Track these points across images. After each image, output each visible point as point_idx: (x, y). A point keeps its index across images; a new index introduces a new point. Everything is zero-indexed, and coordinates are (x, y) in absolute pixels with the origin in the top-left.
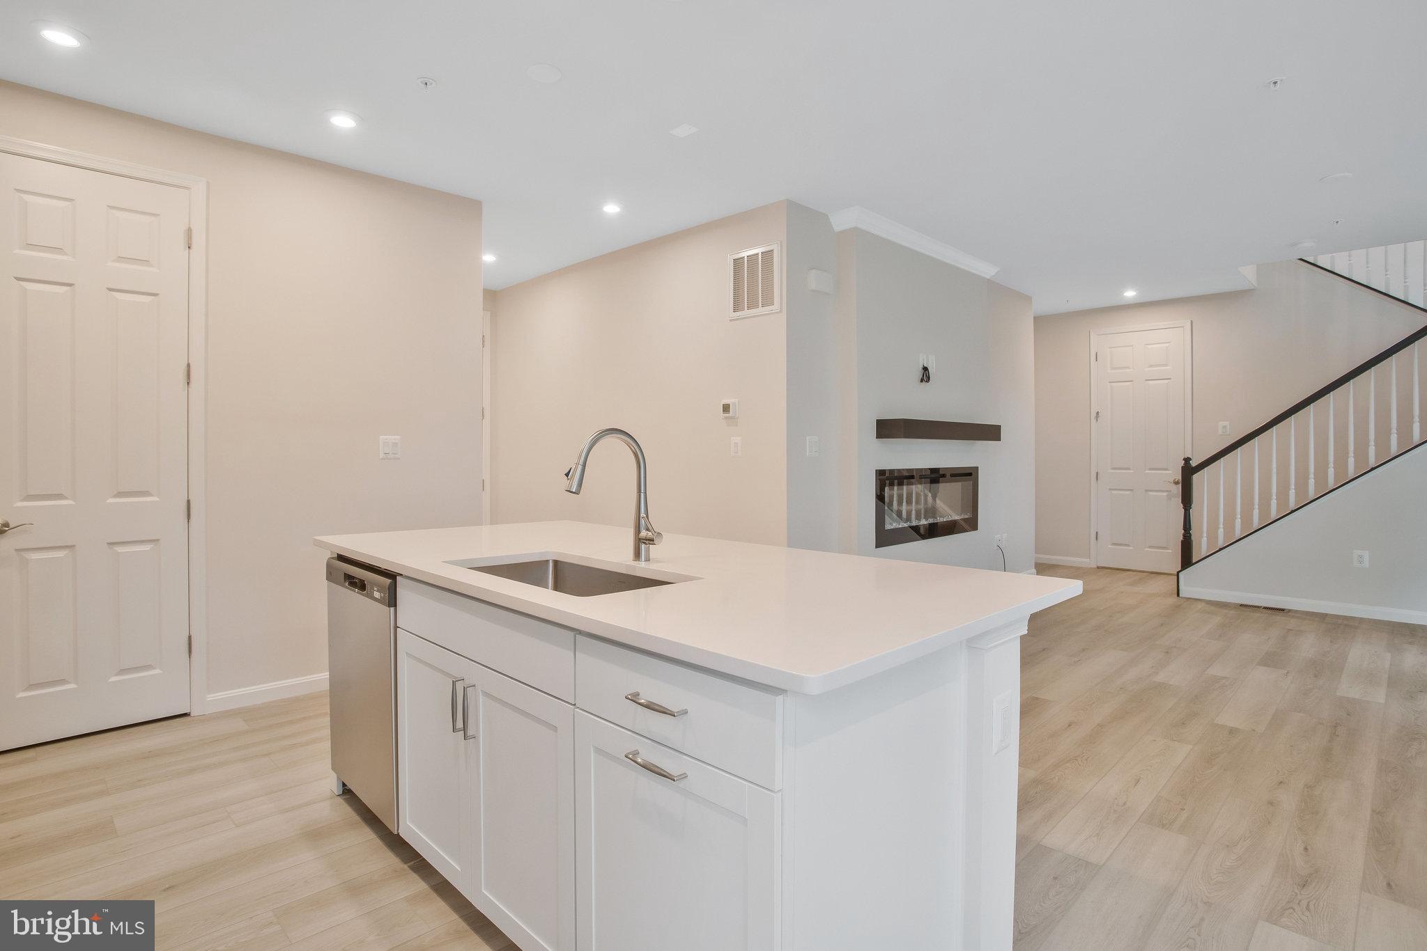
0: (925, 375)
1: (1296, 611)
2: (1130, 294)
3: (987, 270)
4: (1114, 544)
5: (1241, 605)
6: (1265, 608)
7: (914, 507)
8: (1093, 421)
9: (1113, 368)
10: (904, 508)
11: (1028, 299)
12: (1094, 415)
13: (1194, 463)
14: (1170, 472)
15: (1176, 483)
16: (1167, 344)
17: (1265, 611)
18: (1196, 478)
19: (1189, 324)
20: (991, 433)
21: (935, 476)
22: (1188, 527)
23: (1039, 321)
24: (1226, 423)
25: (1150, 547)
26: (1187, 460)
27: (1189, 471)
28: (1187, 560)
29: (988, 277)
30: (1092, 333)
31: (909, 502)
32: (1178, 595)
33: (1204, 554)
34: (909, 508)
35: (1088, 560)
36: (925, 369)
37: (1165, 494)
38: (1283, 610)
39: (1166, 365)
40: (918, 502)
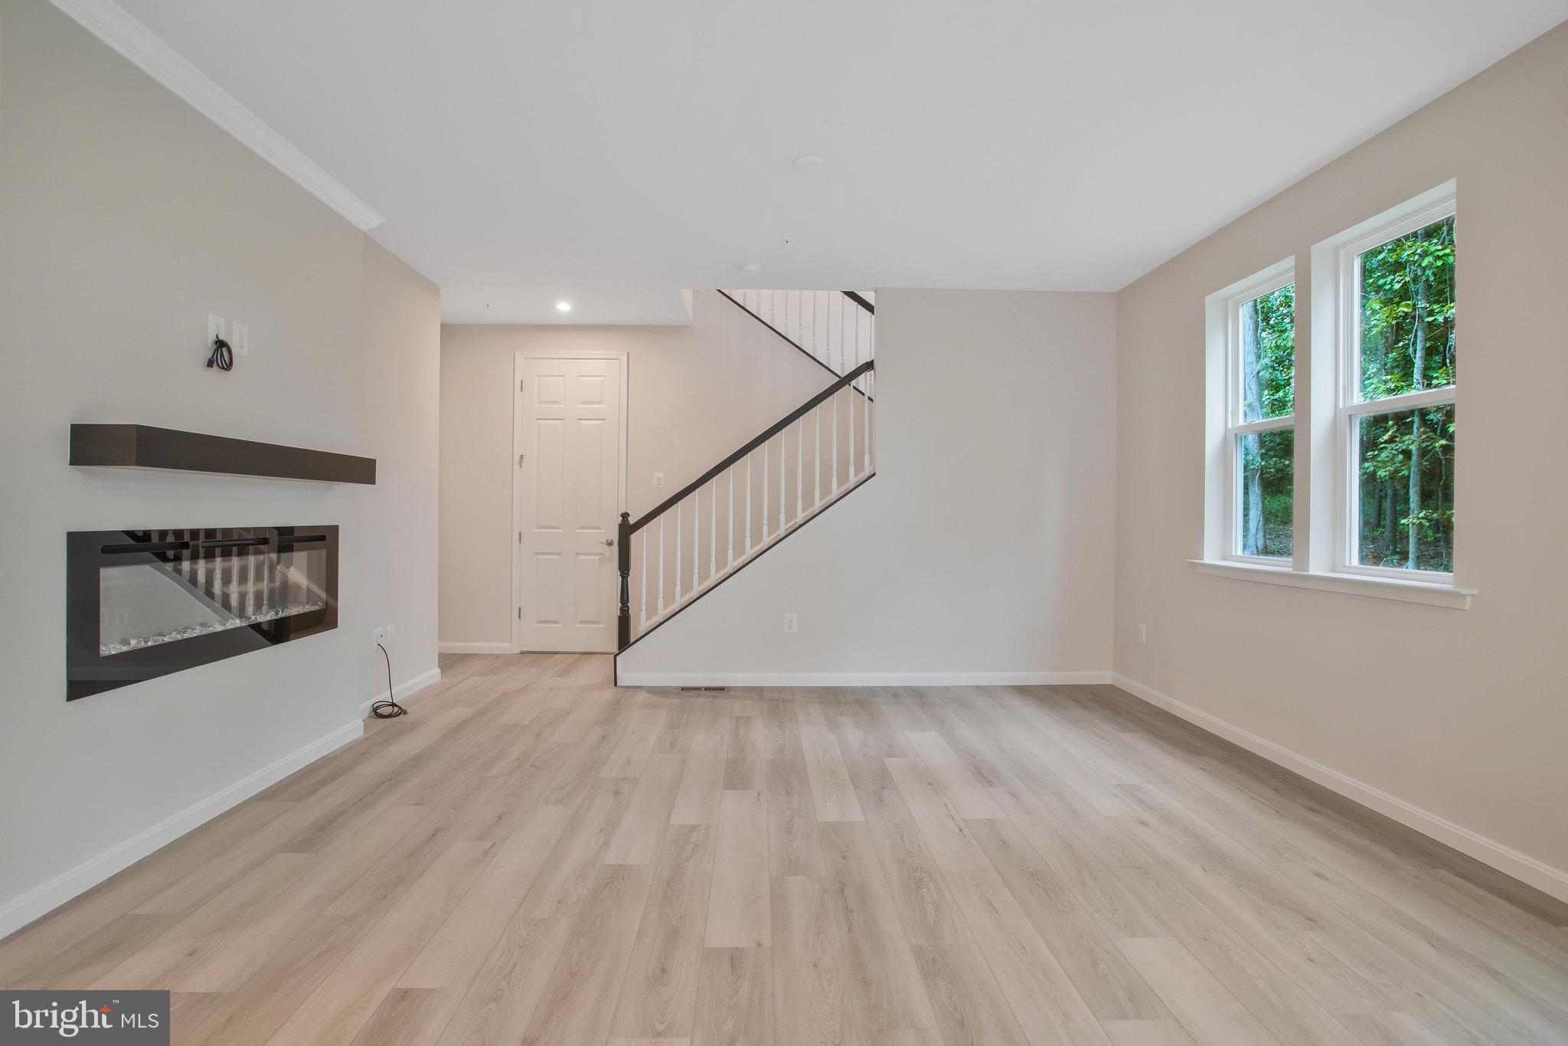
0: (221, 355)
1: (735, 689)
2: (564, 307)
3: (365, 217)
4: (540, 622)
5: (683, 689)
6: (707, 689)
7: (251, 587)
8: (516, 467)
9: (541, 402)
10: (234, 589)
11: (432, 289)
12: (517, 459)
13: (632, 520)
14: (603, 531)
15: (610, 544)
16: (602, 378)
17: (708, 693)
18: (634, 538)
19: (625, 356)
20: (360, 470)
21: (286, 540)
22: (625, 599)
23: (448, 331)
24: (661, 475)
25: (581, 622)
26: (625, 516)
27: (627, 529)
28: (624, 641)
29: (365, 229)
30: (517, 356)
31: (243, 579)
32: (616, 685)
33: (642, 630)
34: (243, 588)
35: (510, 645)
36: (220, 344)
37: (597, 557)
38: (722, 689)
39: (600, 403)
40: (259, 578)
